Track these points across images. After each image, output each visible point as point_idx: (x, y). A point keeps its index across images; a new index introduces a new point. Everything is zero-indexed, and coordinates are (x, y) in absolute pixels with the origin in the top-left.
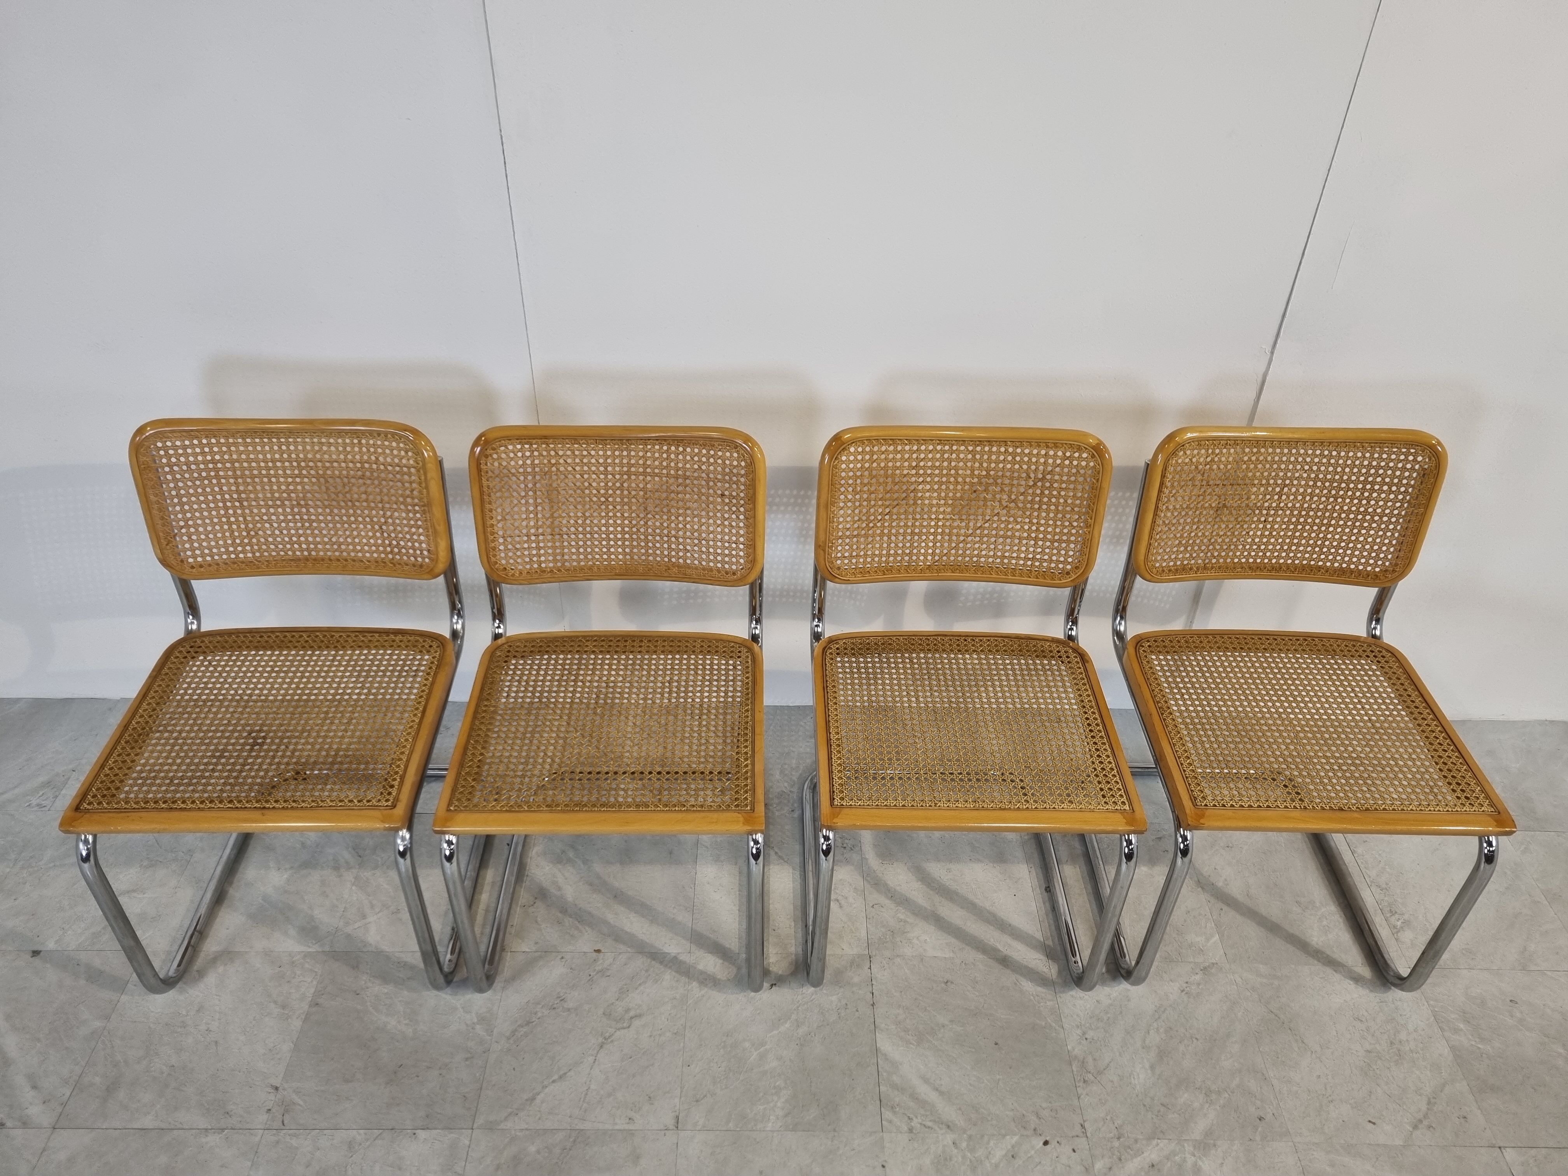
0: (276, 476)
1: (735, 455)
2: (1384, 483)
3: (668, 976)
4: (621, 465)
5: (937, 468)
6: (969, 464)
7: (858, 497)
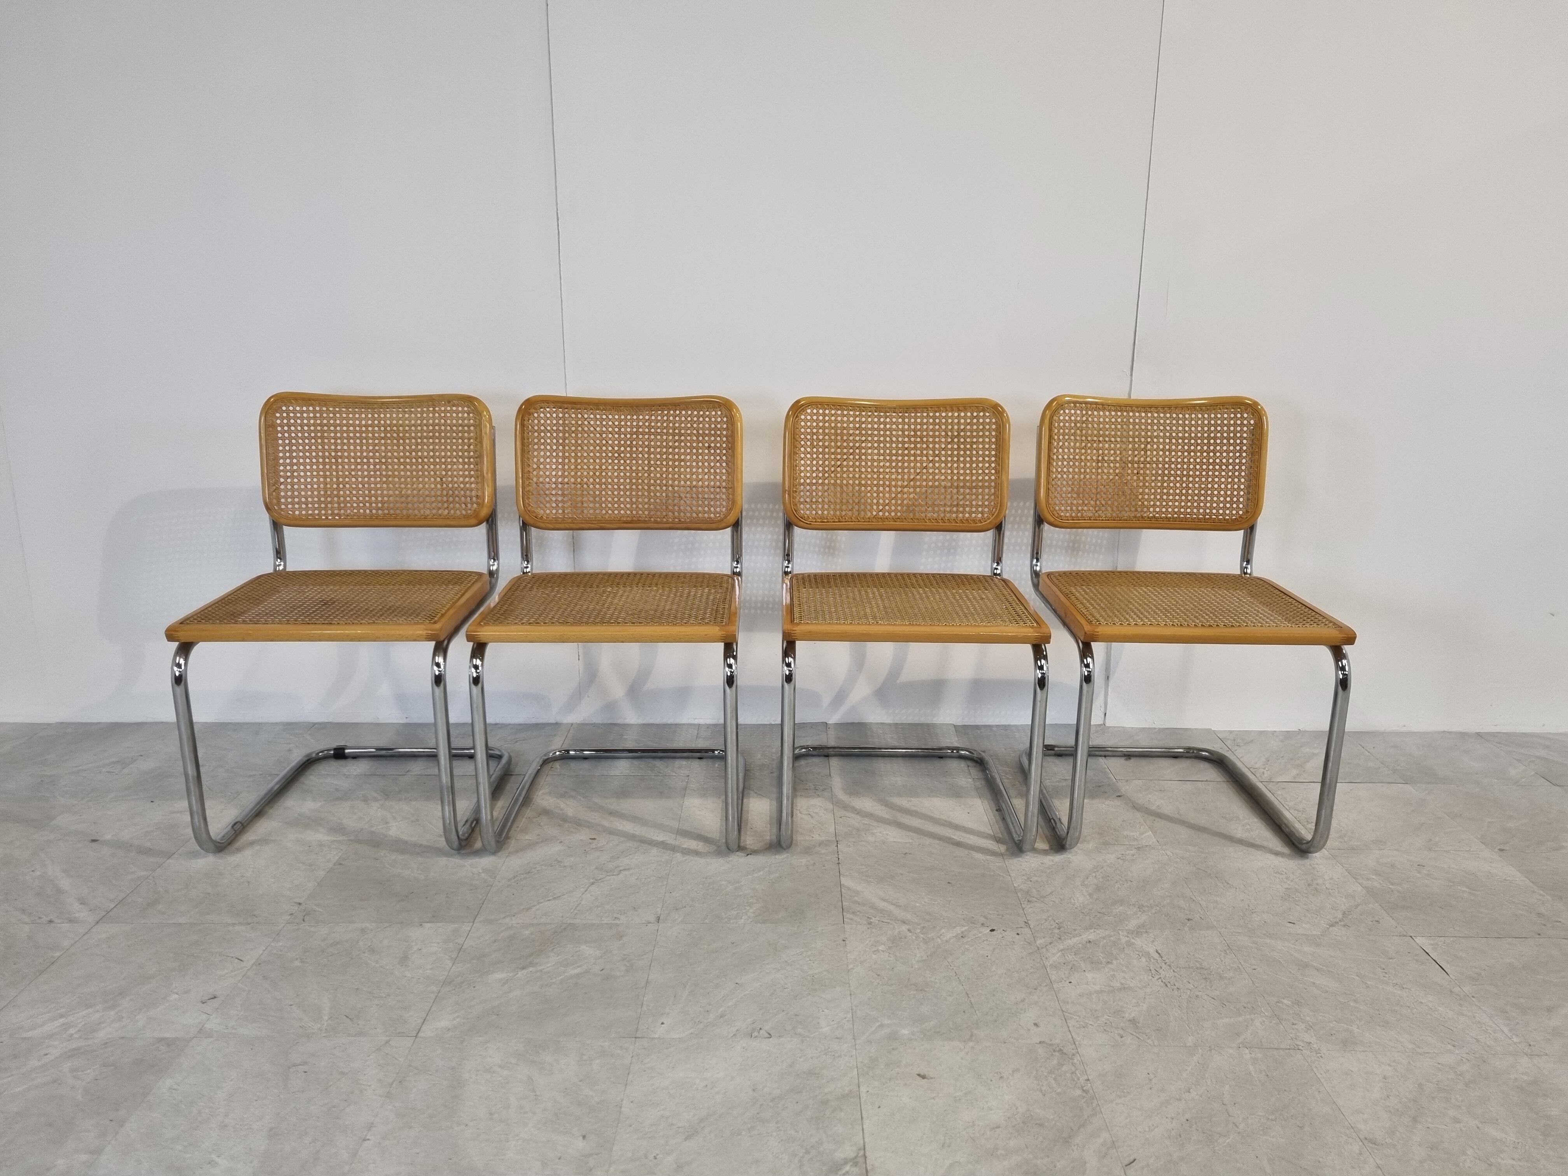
0: (367, 438)
1: (719, 413)
2: (1223, 438)
3: (654, 851)
4: (632, 427)
5: (876, 429)
6: (900, 427)
7: (815, 450)
